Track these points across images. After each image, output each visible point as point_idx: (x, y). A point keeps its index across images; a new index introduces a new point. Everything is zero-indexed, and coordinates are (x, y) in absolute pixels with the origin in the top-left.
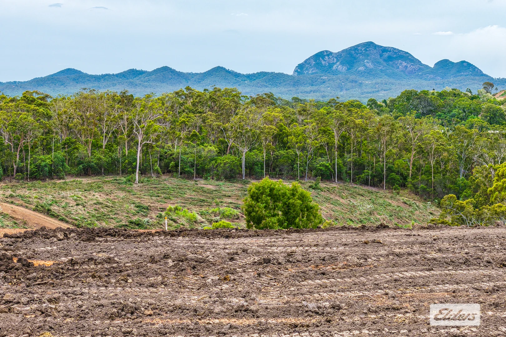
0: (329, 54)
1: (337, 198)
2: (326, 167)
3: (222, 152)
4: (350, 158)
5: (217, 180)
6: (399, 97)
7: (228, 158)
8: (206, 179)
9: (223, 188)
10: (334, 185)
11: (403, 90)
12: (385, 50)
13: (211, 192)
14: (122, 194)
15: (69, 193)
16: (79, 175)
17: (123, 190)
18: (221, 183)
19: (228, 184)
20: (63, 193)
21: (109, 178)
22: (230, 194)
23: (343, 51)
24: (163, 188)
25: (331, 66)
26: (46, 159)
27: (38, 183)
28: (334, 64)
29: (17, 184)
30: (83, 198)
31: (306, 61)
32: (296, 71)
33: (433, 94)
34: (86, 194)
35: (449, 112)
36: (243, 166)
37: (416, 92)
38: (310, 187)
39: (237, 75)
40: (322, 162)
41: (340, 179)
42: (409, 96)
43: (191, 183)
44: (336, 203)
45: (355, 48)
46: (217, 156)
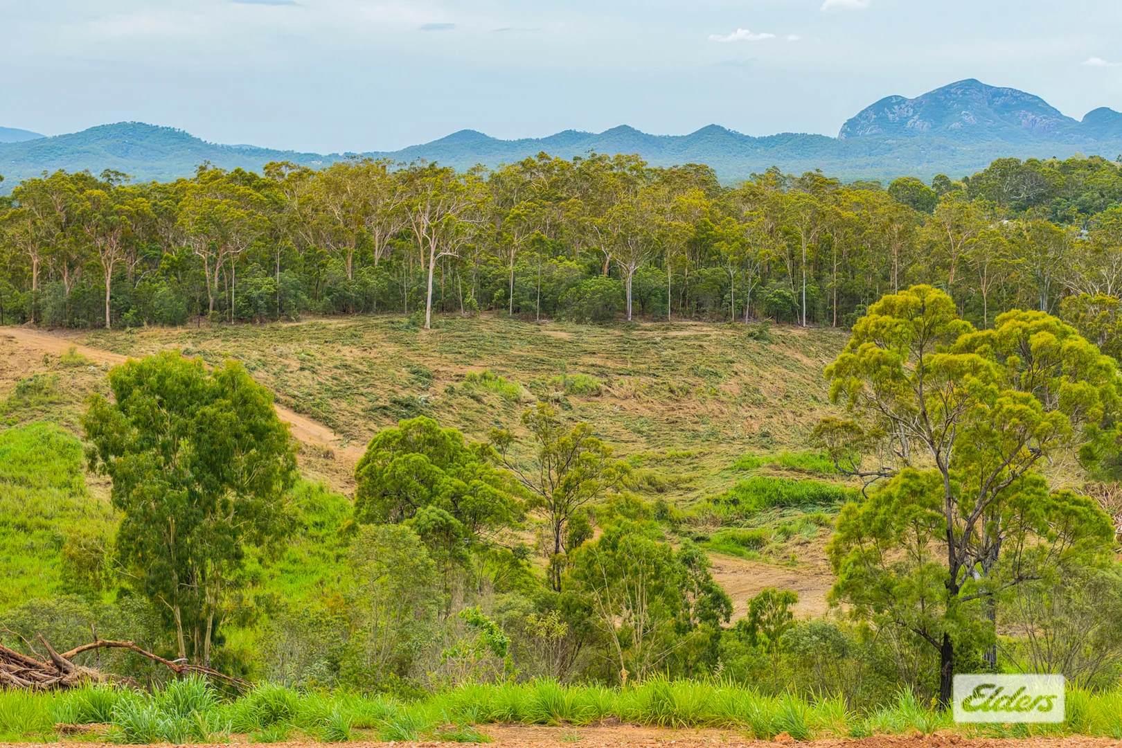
0: (900, 101)
1: (799, 356)
2: (784, 297)
3: (593, 271)
4: (832, 281)
5: (578, 322)
6: (987, 172)
7: (601, 282)
8: (559, 320)
9: (585, 337)
10: (796, 332)
11: (994, 159)
12: (997, 93)
13: (561, 344)
14: (391, 349)
15: (293, 347)
16: (327, 313)
17: (397, 341)
18: (583, 328)
19: (597, 330)
20: (282, 348)
21: (381, 319)
22: (595, 348)
23: (925, 96)
24: (474, 338)
25: (903, 121)
26: (263, 284)
27: (244, 328)
28: (908, 118)
29: (208, 330)
30: (318, 356)
31: (860, 115)
32: (843, 131)
33: (1051, 165)
34: (325, 349)
35: (1076, 197)
36: (629, 297)
37: (1017, 161)
38: (750, 335)
39: (744, 139)
40: (777, 289)
41: (812, 318)
42: (1005, 169)
43: (528, 327)
44: (796, 366)
45: (946, 91)
46: (583, 278)
